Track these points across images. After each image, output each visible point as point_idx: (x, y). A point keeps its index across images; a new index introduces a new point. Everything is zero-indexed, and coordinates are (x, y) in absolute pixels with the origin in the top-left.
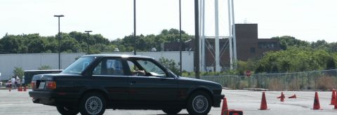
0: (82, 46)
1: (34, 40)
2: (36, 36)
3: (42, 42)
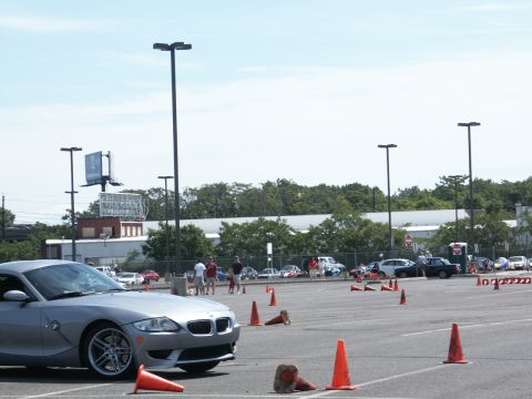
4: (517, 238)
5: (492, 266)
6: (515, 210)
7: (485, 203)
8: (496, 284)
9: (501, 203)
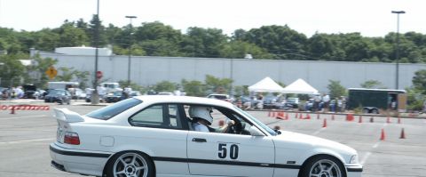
0: (423, 54)
1: (356, 41)
2: (356, 37)
3: (366, 45)
4: (30, 74)
5: (9, 95)
6: (29, 52)
7: (7, 46)
8: (13, 109)
9: (19, 46)
